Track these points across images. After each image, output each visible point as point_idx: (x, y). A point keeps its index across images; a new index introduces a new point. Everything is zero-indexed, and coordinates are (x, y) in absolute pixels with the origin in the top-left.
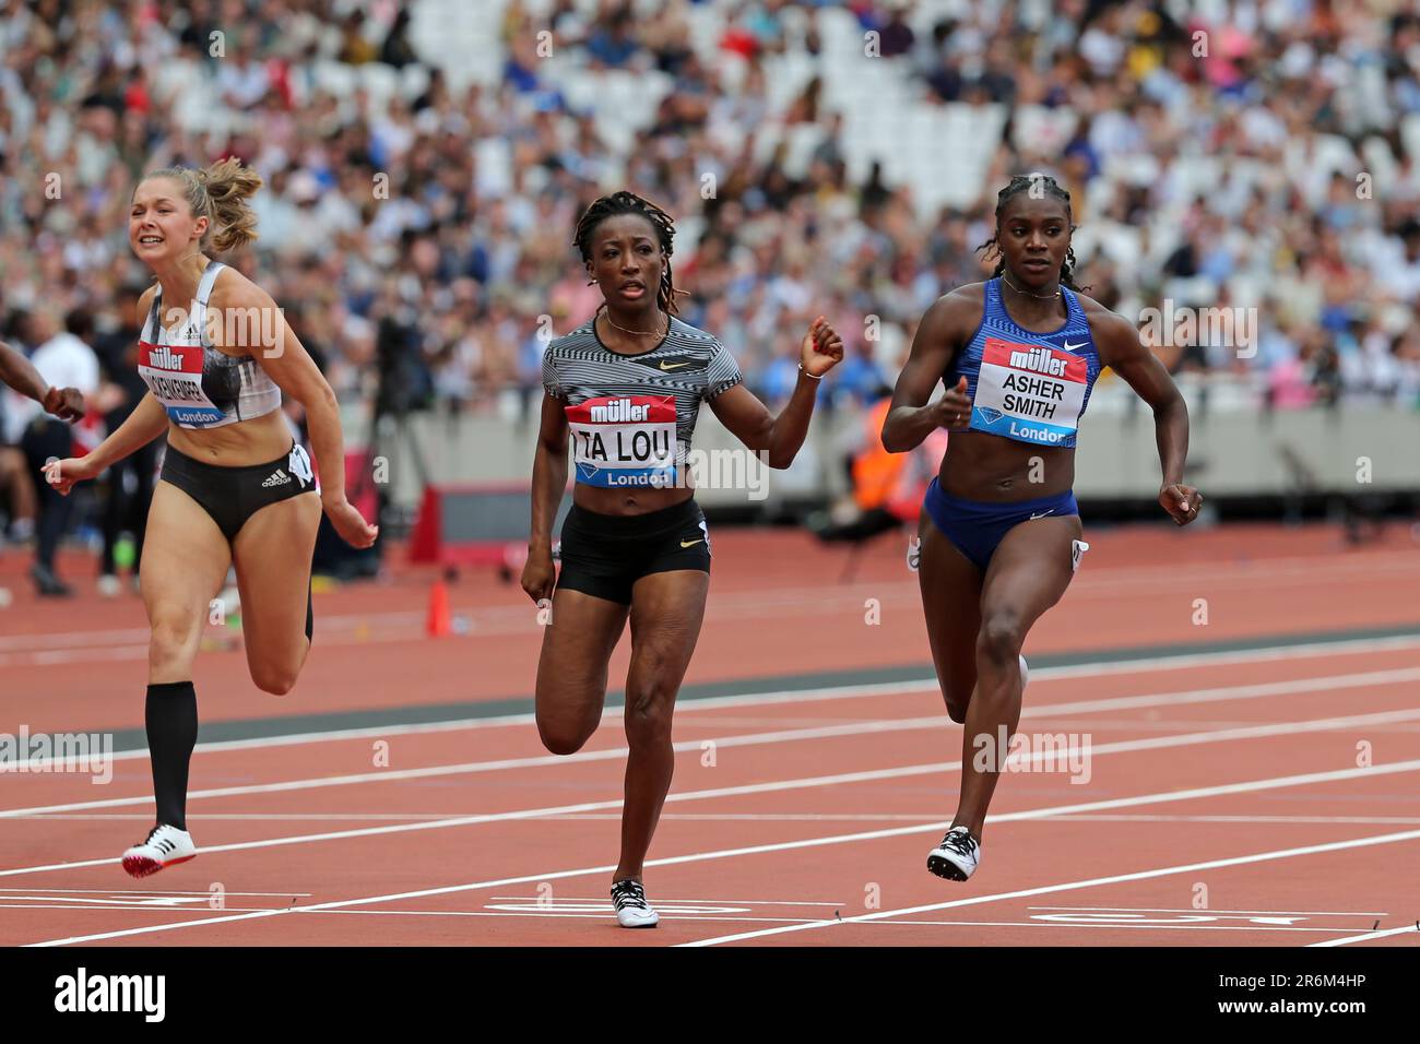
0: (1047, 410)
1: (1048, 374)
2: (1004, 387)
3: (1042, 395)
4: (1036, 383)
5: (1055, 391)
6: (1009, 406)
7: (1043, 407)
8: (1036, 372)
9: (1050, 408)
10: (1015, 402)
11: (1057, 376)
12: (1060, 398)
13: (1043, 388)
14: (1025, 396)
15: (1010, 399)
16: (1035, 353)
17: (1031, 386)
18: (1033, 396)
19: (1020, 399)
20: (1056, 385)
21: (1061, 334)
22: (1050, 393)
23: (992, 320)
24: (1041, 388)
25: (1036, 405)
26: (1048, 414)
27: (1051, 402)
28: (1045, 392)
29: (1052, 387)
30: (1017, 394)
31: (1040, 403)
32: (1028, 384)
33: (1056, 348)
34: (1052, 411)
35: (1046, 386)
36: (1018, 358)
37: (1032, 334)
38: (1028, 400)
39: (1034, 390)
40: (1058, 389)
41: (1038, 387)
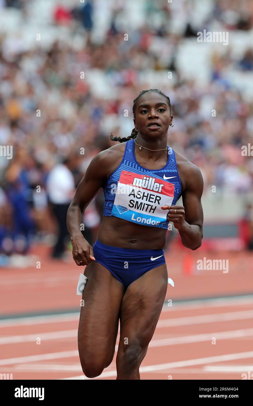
0: (151, 209)
1: (153, 191)
2: (129, 195)
3: (149, 201)
4: (146, 195)
5: (156, 199)
6: (131, 205)
7: (150, 207)
8: (146, 189)
9: (153, 208)
10: (135, 204)
11: (158, 192)
12: (159, 203)
13: (150, 198)
14: (140, 201)
15: (132, 202)
16: (146, 180)
17: (144, 196)
18: (144, 201)
19: (137, 202)
20: (157, 196)
21: (162, 171)
22: (154, 200)
23: (126, 162)
24: (149, 197)
25: (146, 206)
26: (152, 211)
27: (154, 205)
28: (151, 200)
29: (154, 197)
30: (136, 200)
31: (148, 205)
32: (142, 195)
33: (159, 178)
34: (154, 210)
35: (152, 196)
36: (138, 182)
37: (147, 170)
38: (141, 203)
39: (145, 198)
40: (158, 198)
41: (147, 197)
